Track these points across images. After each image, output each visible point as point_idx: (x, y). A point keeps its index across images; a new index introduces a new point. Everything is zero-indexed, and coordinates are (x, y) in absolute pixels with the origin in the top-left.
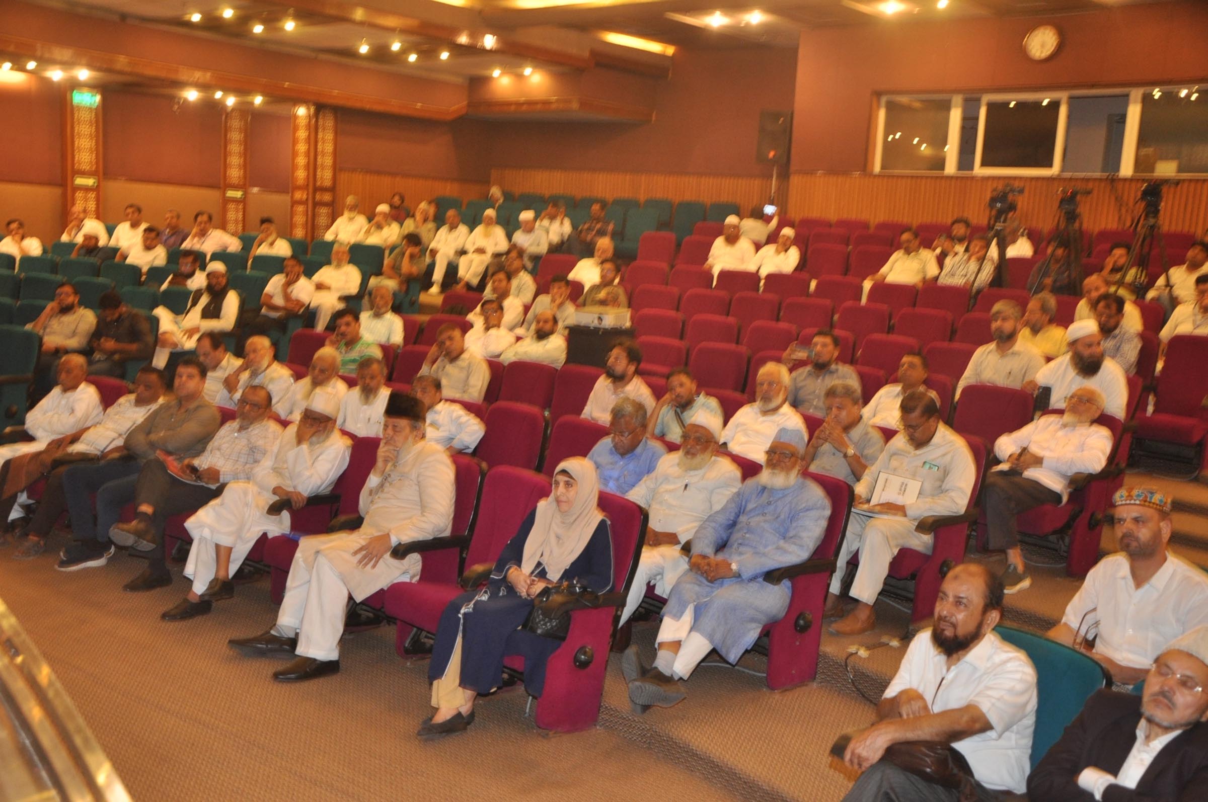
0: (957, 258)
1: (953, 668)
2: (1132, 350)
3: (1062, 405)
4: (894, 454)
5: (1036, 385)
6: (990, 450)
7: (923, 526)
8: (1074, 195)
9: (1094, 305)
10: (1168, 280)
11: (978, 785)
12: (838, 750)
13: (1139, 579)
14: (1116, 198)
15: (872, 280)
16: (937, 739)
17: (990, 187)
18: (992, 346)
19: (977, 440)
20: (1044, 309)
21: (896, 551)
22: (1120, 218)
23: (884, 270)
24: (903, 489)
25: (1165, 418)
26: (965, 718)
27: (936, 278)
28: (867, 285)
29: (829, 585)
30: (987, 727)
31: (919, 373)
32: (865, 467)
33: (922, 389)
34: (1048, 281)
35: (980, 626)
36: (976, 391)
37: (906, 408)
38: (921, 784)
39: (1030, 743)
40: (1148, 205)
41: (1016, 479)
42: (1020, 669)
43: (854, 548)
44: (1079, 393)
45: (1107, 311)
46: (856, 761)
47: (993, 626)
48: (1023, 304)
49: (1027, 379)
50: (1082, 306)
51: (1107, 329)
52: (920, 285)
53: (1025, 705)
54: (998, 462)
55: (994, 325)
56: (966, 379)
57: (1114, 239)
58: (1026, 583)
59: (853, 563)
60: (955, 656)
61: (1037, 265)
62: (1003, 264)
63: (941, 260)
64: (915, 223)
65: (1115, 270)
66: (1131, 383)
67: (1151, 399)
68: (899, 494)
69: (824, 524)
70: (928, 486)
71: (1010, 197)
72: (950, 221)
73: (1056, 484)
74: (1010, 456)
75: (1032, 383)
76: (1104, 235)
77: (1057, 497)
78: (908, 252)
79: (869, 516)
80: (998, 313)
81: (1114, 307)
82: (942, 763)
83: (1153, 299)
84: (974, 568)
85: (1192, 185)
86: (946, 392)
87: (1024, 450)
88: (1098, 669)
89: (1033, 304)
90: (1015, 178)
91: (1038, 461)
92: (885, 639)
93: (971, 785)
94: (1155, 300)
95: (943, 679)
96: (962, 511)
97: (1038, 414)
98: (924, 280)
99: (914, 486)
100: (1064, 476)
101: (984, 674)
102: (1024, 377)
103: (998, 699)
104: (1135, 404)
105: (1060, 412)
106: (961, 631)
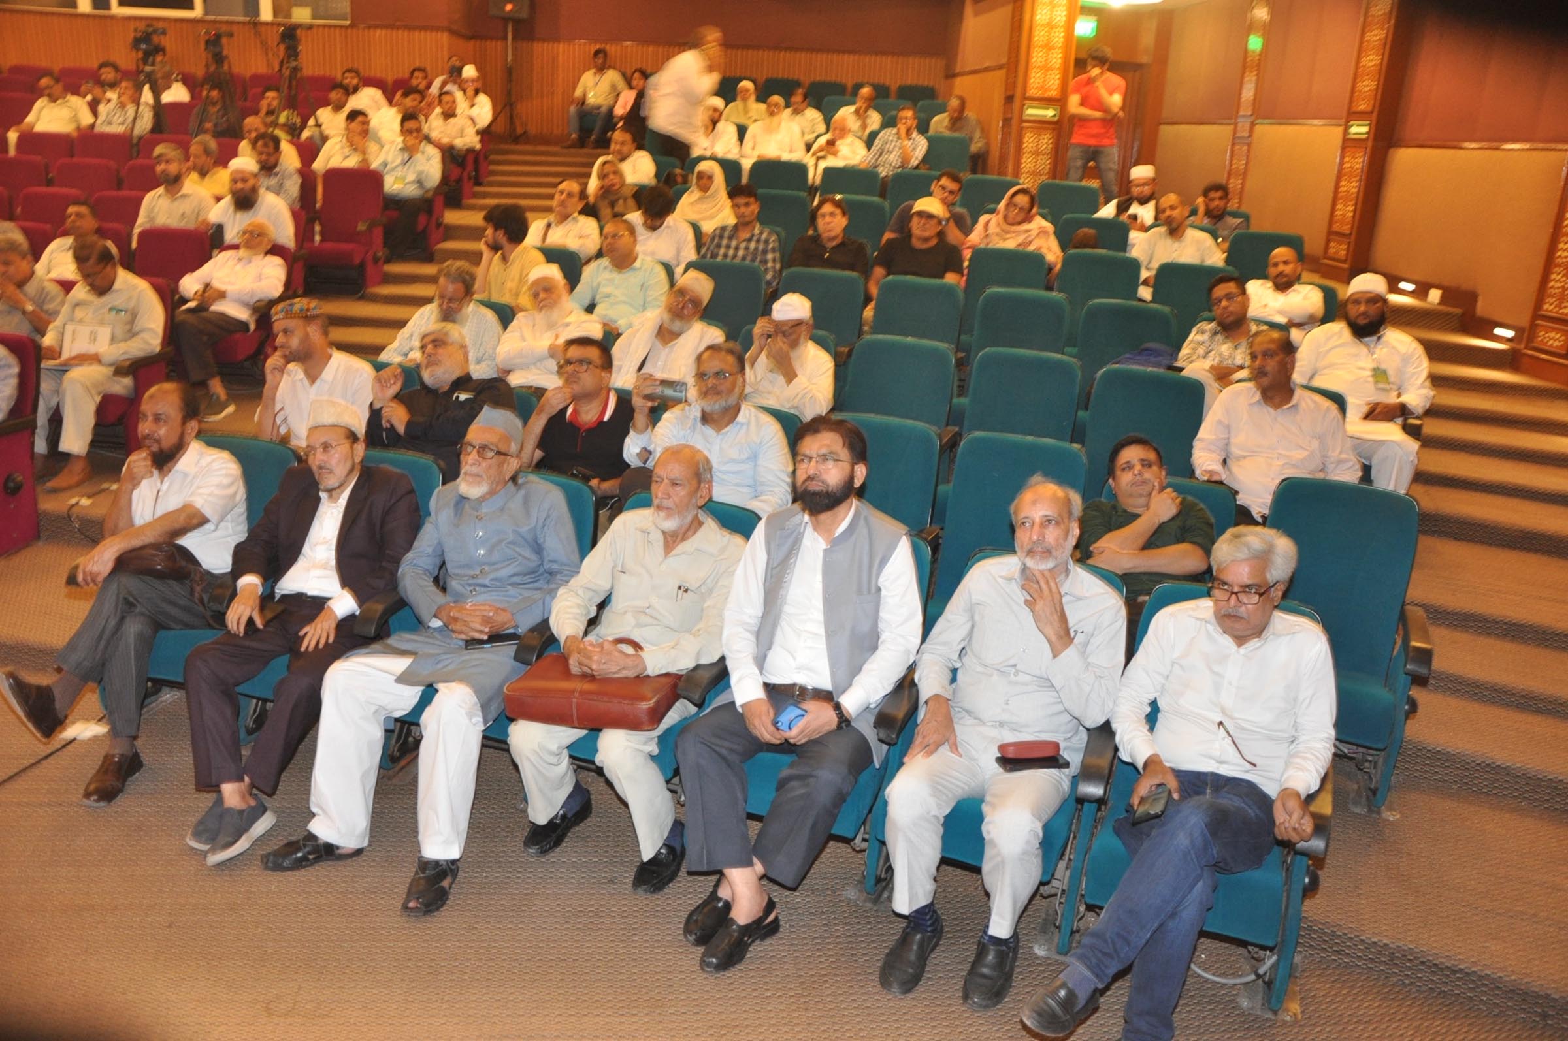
0: (111, 105)
1: (166, 479)
2: (293, 186)
3: (236, 241)
4: (77, 305)
5: (208, 224)
6: (175, 290)
7: (120, 371)
8: (218, 37)
9: (254, 144)
10: (316, 120)
11: (208, 573)
12: (72, 580)
13: (312, 377)
14: (262, 43)
15: (17, 131)
16: (161, 540)
17: (132, 25)
18: (161, 190)
19: (160, 281)
20: (207, 152)
21: (98, 399)
22: (268, 61)
23: (30, 118)
24: (93, 338)
25: (329, 245)
26: (182, 517)
27: (93, 126)
28: (13, 136)
29: (33, 443)
30: (204, 521)
31: (89, 223)
32: (48, 323)
33: (95, 238)
34: (208, 125)
35: (182, 436)
36: (153, 236)
37: (80, 258)
38: (157, 583)
39: (246, 528)
40: (288, 48)
41: (205, 314)
42: (224, 466)
43: (54, 403)
44: (250, 228)
45: (265, 150)
46: (89, 579)
47: (194, 434)
48: (185, 147)
49: (200, 219)
50: (244, 145)
51: (268, 167)
52: (75, 134)
53: (235, 494)
54: (184, 301)
55: (160, 168)
56: (140, 226)
57: (267, 83)
58: (231, 409)
59: (56, 421)
60: (165, 468)
61: (196, 110)
62: (160, 110)
63: (93, 106)
64: (56, 68)
65: (270, 112)
66: (295, 215)
67: (317, 228)
68: (90, 343)
69: (14, 382)
70: (119, 332)
71: (155, 39)
72: (96, 65)
73: (241, 314)
74: (196, 293)
75: (205, 222)
76: (256, 79)
77: (243, 325)
78: (53, 99)
79: (63, 370)
80: (160, 156)
81: (271, 144)
82: (171, 557)
83: (307, 138)
84: (168, 386)
85: (326, 29)
86: (123, 241)
87: (207, 286)
88: (290, 452)
89: (194, 149)
90: (158, 19)
91: (222, 295)
92: (105, 486)
93: (200, 572)
94: (310, 139)
95: (158, 492)
96: (158, 349)
97: (215, 252)
98: (78, 128)
99: (105, 333)
100: (246, 305)
101: (194, 478)
102: (197, 218)
103: (210, 495)
104: (303, 232)
105: (235, 247)
106: (167, 444)
